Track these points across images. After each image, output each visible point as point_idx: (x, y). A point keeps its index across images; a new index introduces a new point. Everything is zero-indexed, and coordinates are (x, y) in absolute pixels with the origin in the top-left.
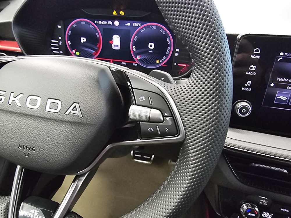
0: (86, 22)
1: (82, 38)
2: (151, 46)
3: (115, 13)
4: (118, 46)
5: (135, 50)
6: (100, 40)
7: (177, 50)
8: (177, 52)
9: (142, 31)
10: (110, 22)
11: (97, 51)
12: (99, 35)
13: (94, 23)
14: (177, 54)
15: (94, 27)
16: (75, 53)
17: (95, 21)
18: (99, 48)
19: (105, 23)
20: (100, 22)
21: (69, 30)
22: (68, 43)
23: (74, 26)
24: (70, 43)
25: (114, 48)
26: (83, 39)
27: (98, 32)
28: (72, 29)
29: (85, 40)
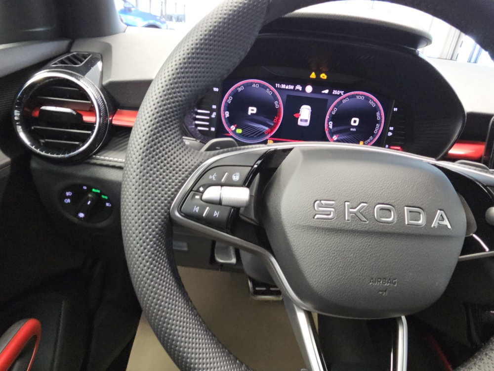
0: (261, 86)
1: (250, 108)
2: (355, 122)
3: (313, 75)
4: (306, 121)
5: (331, 127)
6: (280, 112)
7: (391, 128)
8: (391, 131)
9: (344, 101)
10: (299, 87)
11: (272, 128)
12: (280, 104)
13: (274, 86)
14: (390, 134)
15: (273, 93)
16: (235, 130)
17: (277, 84)
18: (276, 124)
19: (292, 87)
20: (283, 86)
21: (230, 95)
22: (225, 115)
23: (240, 90)
24: (227, 114)
25: (300, 123)
26: (252, 110)
27: (278, 100)
28: (235, 95)
29: (255, 112)
